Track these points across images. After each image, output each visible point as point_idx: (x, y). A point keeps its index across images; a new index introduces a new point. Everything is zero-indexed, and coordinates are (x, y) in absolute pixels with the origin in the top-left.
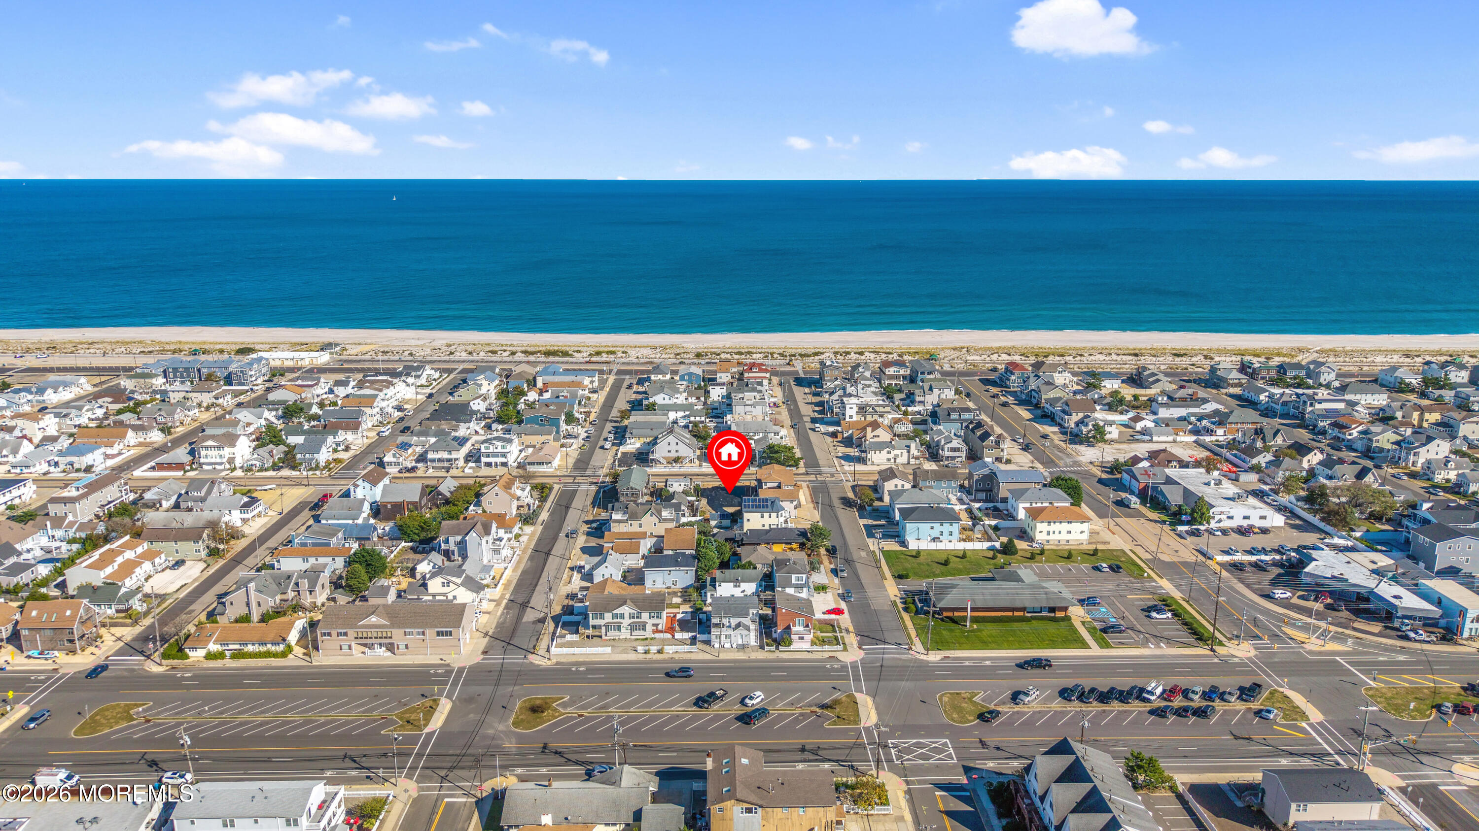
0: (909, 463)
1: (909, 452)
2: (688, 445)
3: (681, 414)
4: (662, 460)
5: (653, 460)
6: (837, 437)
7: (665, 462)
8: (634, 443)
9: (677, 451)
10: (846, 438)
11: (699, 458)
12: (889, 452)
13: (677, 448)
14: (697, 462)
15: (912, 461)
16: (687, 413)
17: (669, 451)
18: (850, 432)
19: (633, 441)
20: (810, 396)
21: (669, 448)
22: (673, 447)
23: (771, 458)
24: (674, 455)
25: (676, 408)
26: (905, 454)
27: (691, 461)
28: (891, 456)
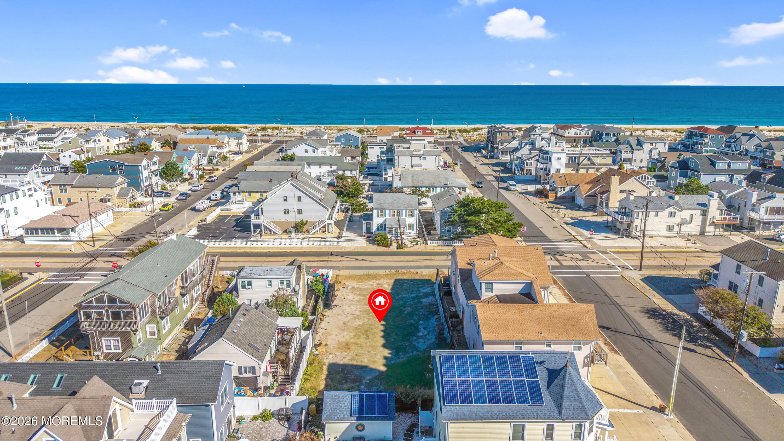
0: (702, 234)
1: (704, 214)
2: (319, 202)
3: (326, 168)
4: (272, 227)
5: (257, 226)
6: (546, 196)
7: (279, 231)
8: (241, 202)
9: (300, 212)
10: (563, 197)
11: (339, 224)
12: (672, 215)
13: (300, 206)
14: (335, 230)
15: (710, 230)
16: (334, 168)
17: (286, 212)
18: (568, 189)
19: (239, 198)
20: (483, 159)
21: (286, 206)
22: (293, 205)
23: (465, 224)
24: (294, 218)
25: (319, 162)
26: (698, 219)
27: (325, 229)
28: (675, 221)
